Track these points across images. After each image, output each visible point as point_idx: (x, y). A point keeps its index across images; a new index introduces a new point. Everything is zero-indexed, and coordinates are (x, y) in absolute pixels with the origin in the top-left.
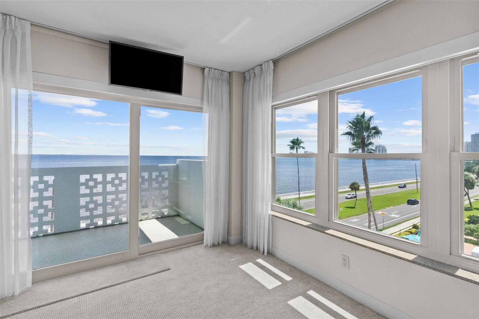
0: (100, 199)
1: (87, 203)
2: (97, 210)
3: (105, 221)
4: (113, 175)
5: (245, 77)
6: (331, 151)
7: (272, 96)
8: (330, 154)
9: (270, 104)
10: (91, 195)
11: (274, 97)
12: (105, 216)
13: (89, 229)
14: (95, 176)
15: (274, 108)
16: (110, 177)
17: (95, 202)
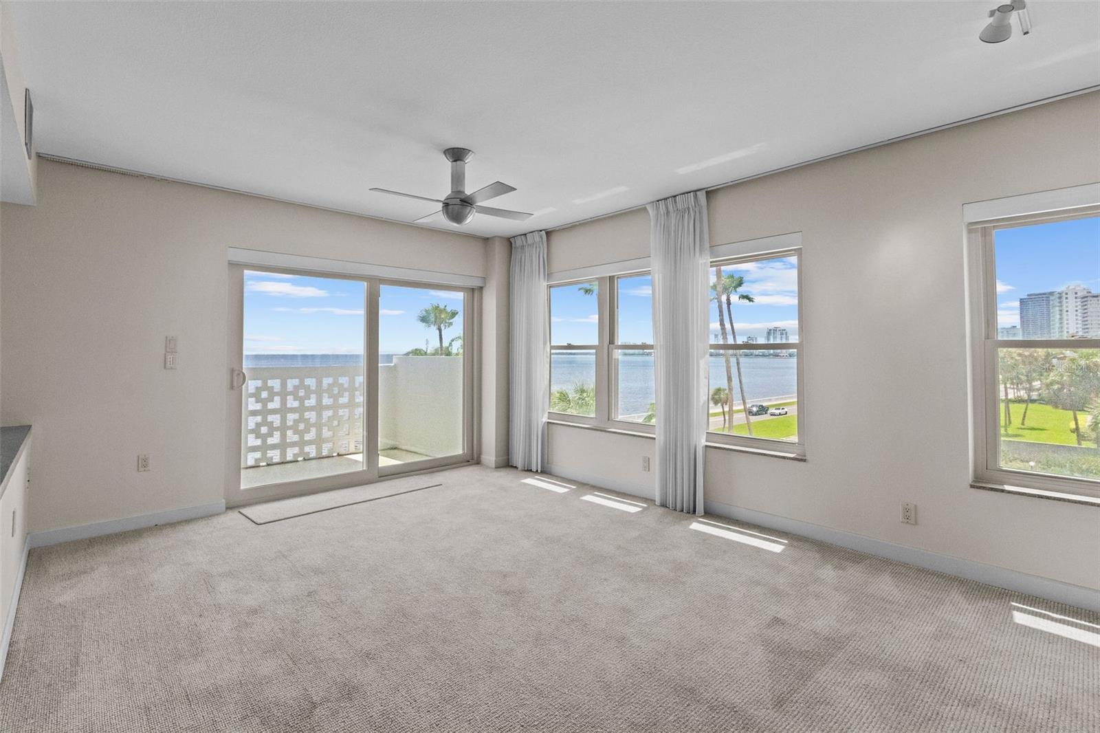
0: (275, 419)
1: (258, 425)
2: (273, 436)
3: (283, 454)
4: (296, 382)
5: (511, 243)
6: (612, 342)
7: (548, 274)
8: (611, 345)
9: (545, 284)
10: (264, 412)
11: (549, 276)
12: (283, 446)
13: (259, 466)
14: (270, 383)
15: (550, 287)
16: (291, 383)
17: (270, 425)
